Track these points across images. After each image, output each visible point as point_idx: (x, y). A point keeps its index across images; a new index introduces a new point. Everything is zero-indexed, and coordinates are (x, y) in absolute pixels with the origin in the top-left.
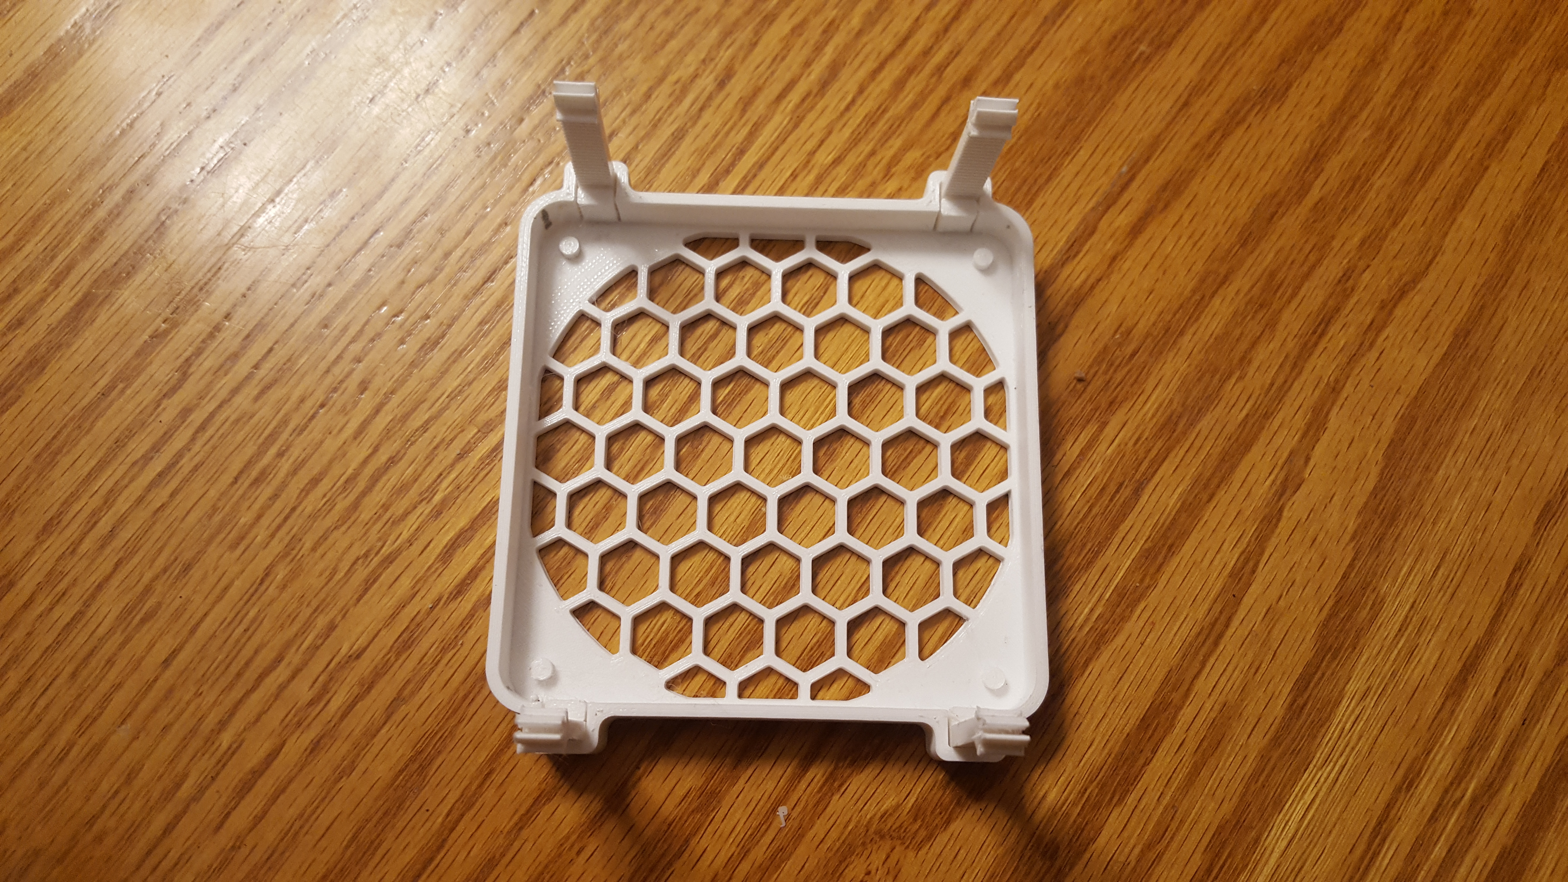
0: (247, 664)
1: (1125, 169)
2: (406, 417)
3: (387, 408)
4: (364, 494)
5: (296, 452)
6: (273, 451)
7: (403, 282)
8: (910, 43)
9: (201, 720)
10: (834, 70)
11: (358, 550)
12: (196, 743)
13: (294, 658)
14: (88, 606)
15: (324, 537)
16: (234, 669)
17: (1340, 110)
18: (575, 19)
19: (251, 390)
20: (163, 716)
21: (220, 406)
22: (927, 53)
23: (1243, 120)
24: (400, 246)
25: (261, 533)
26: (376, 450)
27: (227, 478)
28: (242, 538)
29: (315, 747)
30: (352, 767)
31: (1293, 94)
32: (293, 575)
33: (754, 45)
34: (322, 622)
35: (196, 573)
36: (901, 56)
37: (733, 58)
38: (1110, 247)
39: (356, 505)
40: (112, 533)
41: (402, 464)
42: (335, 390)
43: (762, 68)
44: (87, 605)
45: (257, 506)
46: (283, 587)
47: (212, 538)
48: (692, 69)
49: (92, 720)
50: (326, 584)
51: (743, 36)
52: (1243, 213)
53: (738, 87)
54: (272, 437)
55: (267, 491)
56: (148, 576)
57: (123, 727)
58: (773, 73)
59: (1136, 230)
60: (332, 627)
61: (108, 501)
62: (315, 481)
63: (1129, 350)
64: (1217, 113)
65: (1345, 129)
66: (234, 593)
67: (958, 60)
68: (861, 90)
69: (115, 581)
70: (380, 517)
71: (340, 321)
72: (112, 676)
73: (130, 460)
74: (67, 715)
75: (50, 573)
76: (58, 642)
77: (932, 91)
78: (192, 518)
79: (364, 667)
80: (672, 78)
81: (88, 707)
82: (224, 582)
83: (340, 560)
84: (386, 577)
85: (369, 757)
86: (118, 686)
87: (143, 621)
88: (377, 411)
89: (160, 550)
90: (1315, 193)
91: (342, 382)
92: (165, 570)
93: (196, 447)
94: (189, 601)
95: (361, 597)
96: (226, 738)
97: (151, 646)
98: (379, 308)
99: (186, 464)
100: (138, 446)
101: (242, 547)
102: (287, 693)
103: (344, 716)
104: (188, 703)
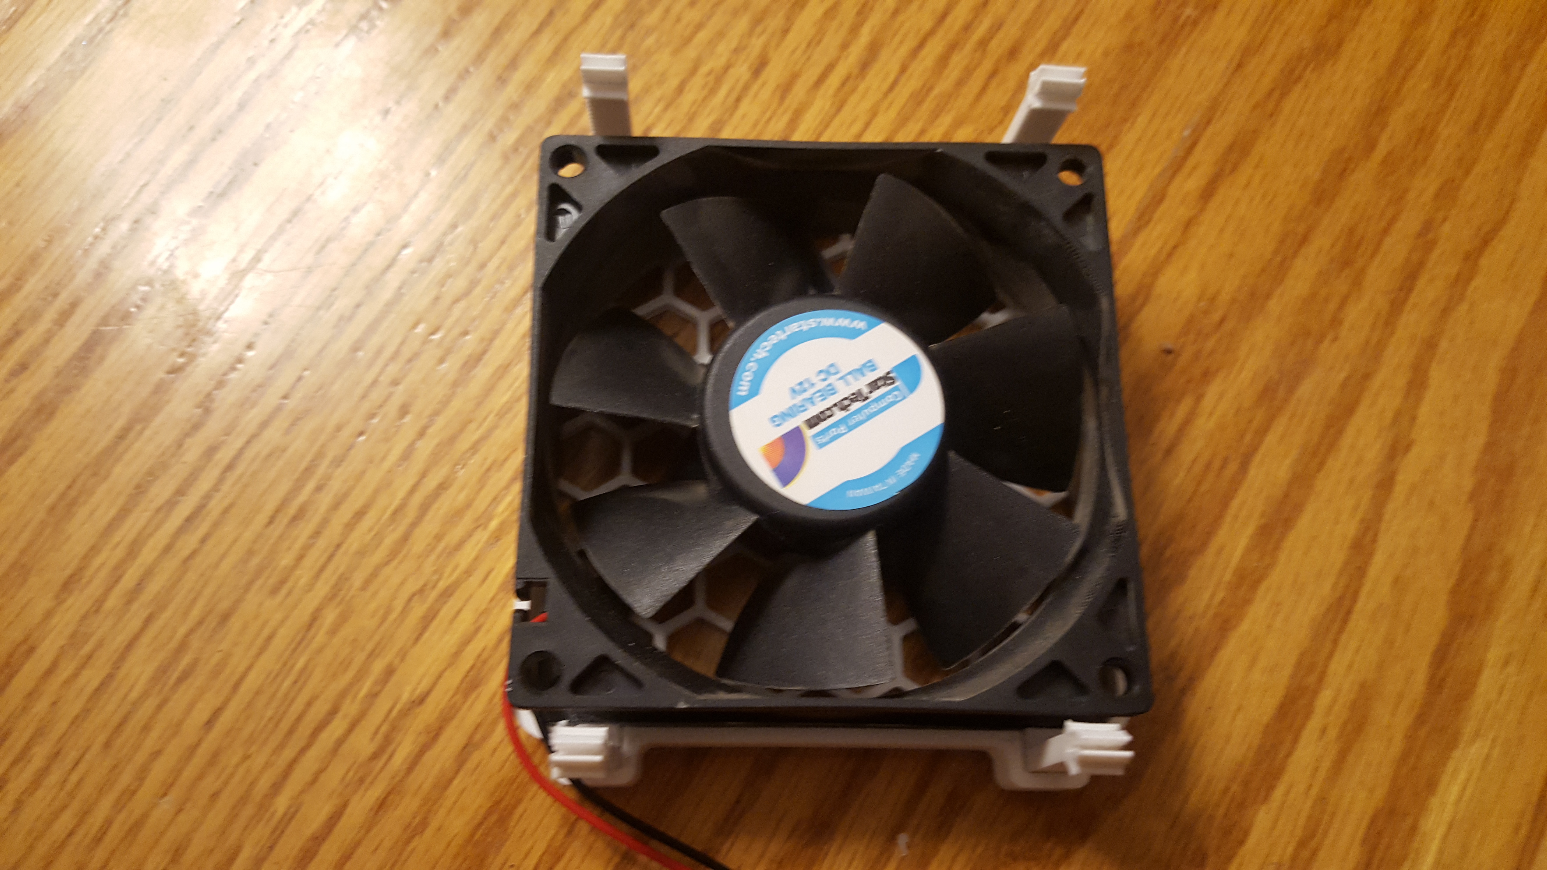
0: (299, 719)
1: (1186, 133)
2: (452, 440)
3: (431, 431)
4: (414, 525)
5: (335, 486)
6: (311, 486)
7: (437, 299)
8: (949, 19)
9: (253, 784)
10: (873, 51)
11: (412, 586)
12: (248, 811)
13: (350, 708)
14: (118, 668)
15: (374, 574)
16: (285, 726)
17: (1396, 62)
18: (598, 16)
19: (280, 423)
20: (209, 784)
21: (248, 442)
22: (967, 27)
23: (1299, 78)
24: (430, 260)
25: (303, 575)
26: (424, 475)
27: (262, 518)
28: (283, 582)
29: (382, 805)
30: (424, 824)
31: (1348, 49)
32: (342, 619)
33: (786, 31)
34: (378, 667)
35: (235, 623)
36: (941, 33)
37: (766, 47)
38: (1184, 213)
39: (405, 538)
40: (139, 587)
41: (452, 491)
42: (372, 416)
43: (799, 52)
44: (117, 665)
45: (298, 546)
46: (333, 631)
47: (251, 583)
48: (723, 60)
49: (131, 793)
50: (379, 627)
51: (775, 22)
52: (1313, 172)
53: (774, 74)
54: (309, 470)
55: (306, 529)
56: (182, 631)
57: (167, 799)
58: (809, 58)
59: (1207, 193)
60: (390, 672)
61: (133, 550)
62: (360, 514)
63: (1216, 316)
64: (1273, 71)
65: (1404, 79)
66: (279, 643)
67: (1001, 34)
68: (904, 69)
69: (146, 639)
70: (433, 549)
71: (375, 341)
72: (151, 742)
73: (154, 506)
74: (102, 790)
75: (73, 636)
76: (86, 712)
77: (977, 66)
78: (226, 565)
79: (428, 714)
80: (704, 69)
81: (125, 779)
82: (266, 632)
83: (393, 598)
84: (446, 612)
85: (442, 812)
86: (156, 754)
87: (181, 679)
88: (422, 434)
89: (194, 600)
90: (1382, 149)
91: (381, 406)
92: (200, 623)
93: (225, 487)
94: (228, 655)
95: (420, 635)
96: (281, 803)
97: (191, 706)
98: (415, 325)
99: (216, 506)
100: (161, 491)
101: (284, 591)
102: (345, 748)
103: (410, 769)
104: (237, 766)
